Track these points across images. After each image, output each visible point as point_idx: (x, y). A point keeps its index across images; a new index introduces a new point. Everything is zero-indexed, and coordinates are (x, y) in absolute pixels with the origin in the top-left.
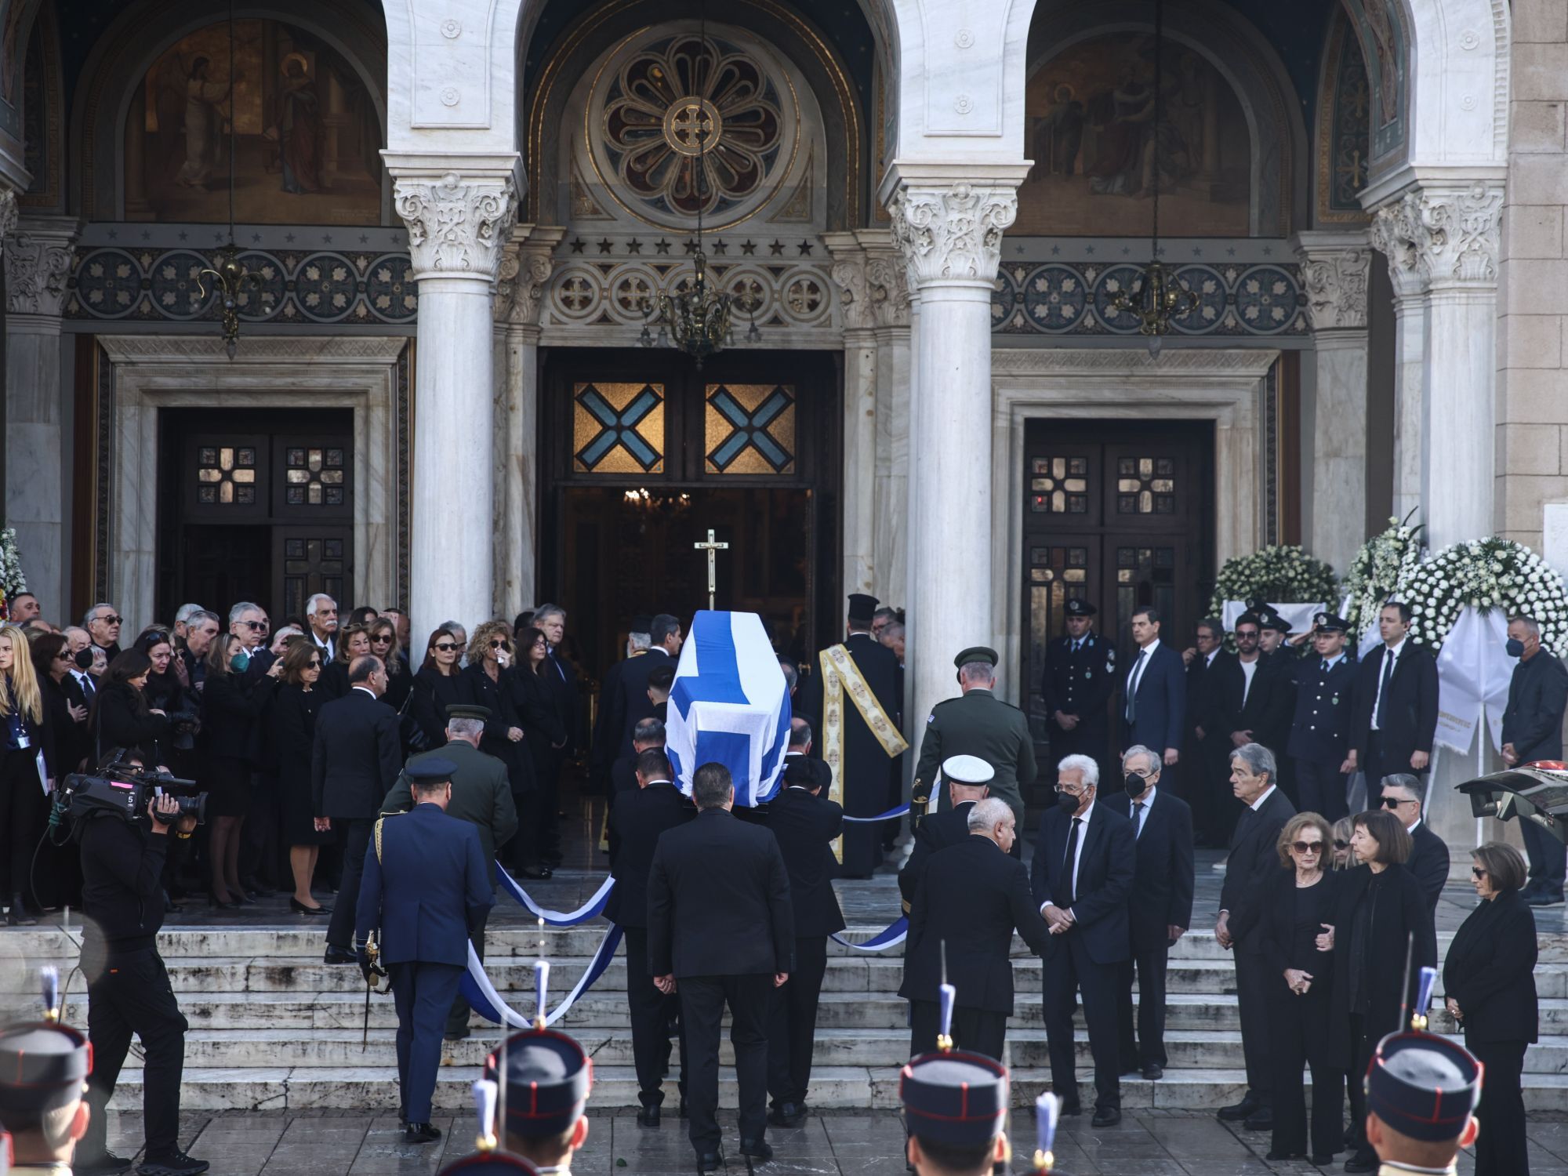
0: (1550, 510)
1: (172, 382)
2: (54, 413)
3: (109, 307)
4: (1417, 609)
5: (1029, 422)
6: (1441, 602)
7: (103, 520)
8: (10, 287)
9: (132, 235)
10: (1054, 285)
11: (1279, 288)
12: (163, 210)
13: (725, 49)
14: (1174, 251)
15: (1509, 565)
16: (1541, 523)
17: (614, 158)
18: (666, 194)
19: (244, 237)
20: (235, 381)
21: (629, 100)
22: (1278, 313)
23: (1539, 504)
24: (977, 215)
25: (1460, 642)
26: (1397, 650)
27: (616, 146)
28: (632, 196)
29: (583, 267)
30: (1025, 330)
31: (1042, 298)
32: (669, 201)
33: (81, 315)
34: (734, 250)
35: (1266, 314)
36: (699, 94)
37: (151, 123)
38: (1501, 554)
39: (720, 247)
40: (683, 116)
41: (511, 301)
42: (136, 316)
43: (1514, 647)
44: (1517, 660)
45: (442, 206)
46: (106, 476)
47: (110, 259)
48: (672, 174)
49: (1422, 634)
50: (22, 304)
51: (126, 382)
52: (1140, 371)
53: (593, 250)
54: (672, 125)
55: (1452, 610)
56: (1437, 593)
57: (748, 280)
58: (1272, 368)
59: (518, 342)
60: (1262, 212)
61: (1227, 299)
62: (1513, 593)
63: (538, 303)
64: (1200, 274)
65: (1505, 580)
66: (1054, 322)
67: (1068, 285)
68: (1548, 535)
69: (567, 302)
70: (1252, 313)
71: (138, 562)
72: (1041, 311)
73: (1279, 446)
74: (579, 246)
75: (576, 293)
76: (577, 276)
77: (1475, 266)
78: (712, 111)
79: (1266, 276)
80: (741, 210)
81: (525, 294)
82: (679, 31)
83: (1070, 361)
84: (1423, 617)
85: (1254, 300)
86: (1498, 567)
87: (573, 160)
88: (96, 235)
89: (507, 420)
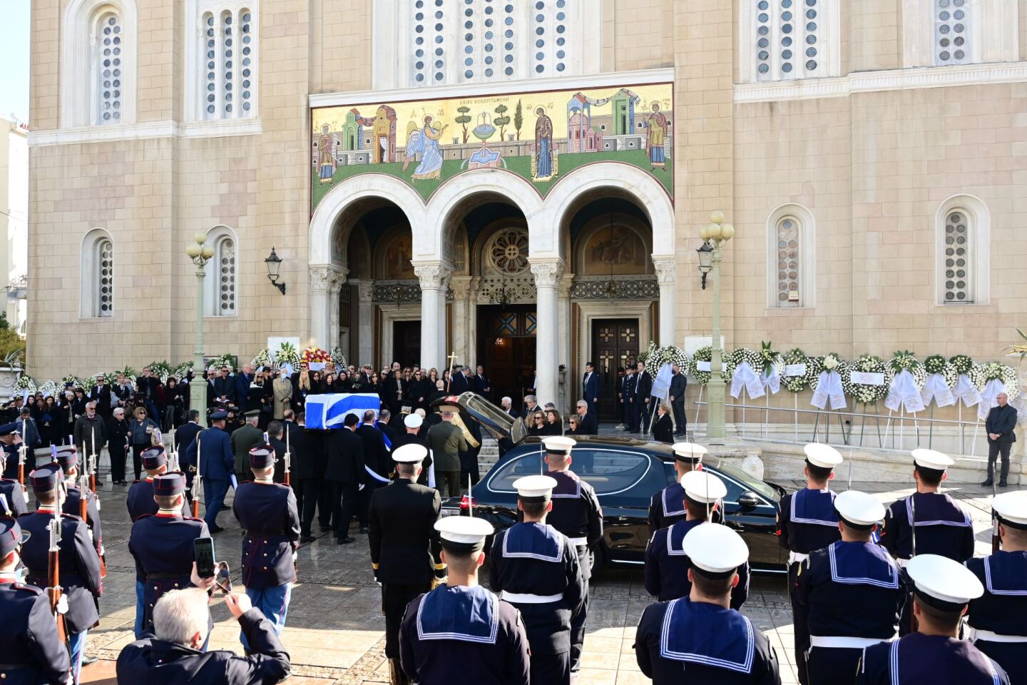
0: (686, 339)
1: (395, 316)
2: (370, 323)
3: (382, 299)
4: (652, 364)
5: (593, 320)
6: (658, 362)
7: (381, 347)
8: (360, 295)
9: (386, 283)
10: (598, 286)
11: (653, 286)
12: (393, 277)
13: (520, 234)
14: (617, 278)
15: (674, 352)
16: (684, 341)
17: (494, 260)
18: (506, 268)
19: (402, 282)
20: (409, 315)
21: (498, 247)
22: (652, 292)
23: (683, 337)
24: (547, 270)
25: (663, 372)
26: (642, 373)
27: (494, 257)
28: (499, 269)
29: (487, 286)
30: (591, 298)
31: (595, 290)
32: (507, 270)
33: (376, 301)
34: (522, 281)
35: (649, 292)
36: (514, 244)
37: (391, 257)
38: (672, 350)
39: (518, 280)
40: (510, 250)
41: (469, 294)
42: (388, 301)
43: (673, 372)
44: (673, 375)
45: (425, 273)
46: (381, 337)
47: (382, 288)
48: (507, 263)
49: (653, 369)
50: (362, 299)
51: (385, 316)
52: (618, 307)
53: (489, 282)
54: (507, 252)
55: (661, 364)
56: (657, 359)
57: (525, 288)
58: (651, 305)
59: (471, 303)
60: (648, 268)
61: (639, 289)
62: (675, 359)
63: (476, 294)
64: (632, 283)
65: (673, 356)
66: (597, 296)
67: (601, 287)
68: (685, 345)
69: (484, 294)
70: (646, 292)
71: (388, 357)
72: (594, 293)
73: (653, 325)
74: (486, 281)
75: (485, 292)
76: (486, 288)
77: (669, 279)
78: (517, 248)
79: (649, 283)
80: (523, 271)
81: (473, 293)
82: (508, 230)
83: (600, 305)
84: (653, 365)
85: (646, 289)
86: (671, 353)
87: (485, 261)
88: (379, 283)
89: (469, 322)
